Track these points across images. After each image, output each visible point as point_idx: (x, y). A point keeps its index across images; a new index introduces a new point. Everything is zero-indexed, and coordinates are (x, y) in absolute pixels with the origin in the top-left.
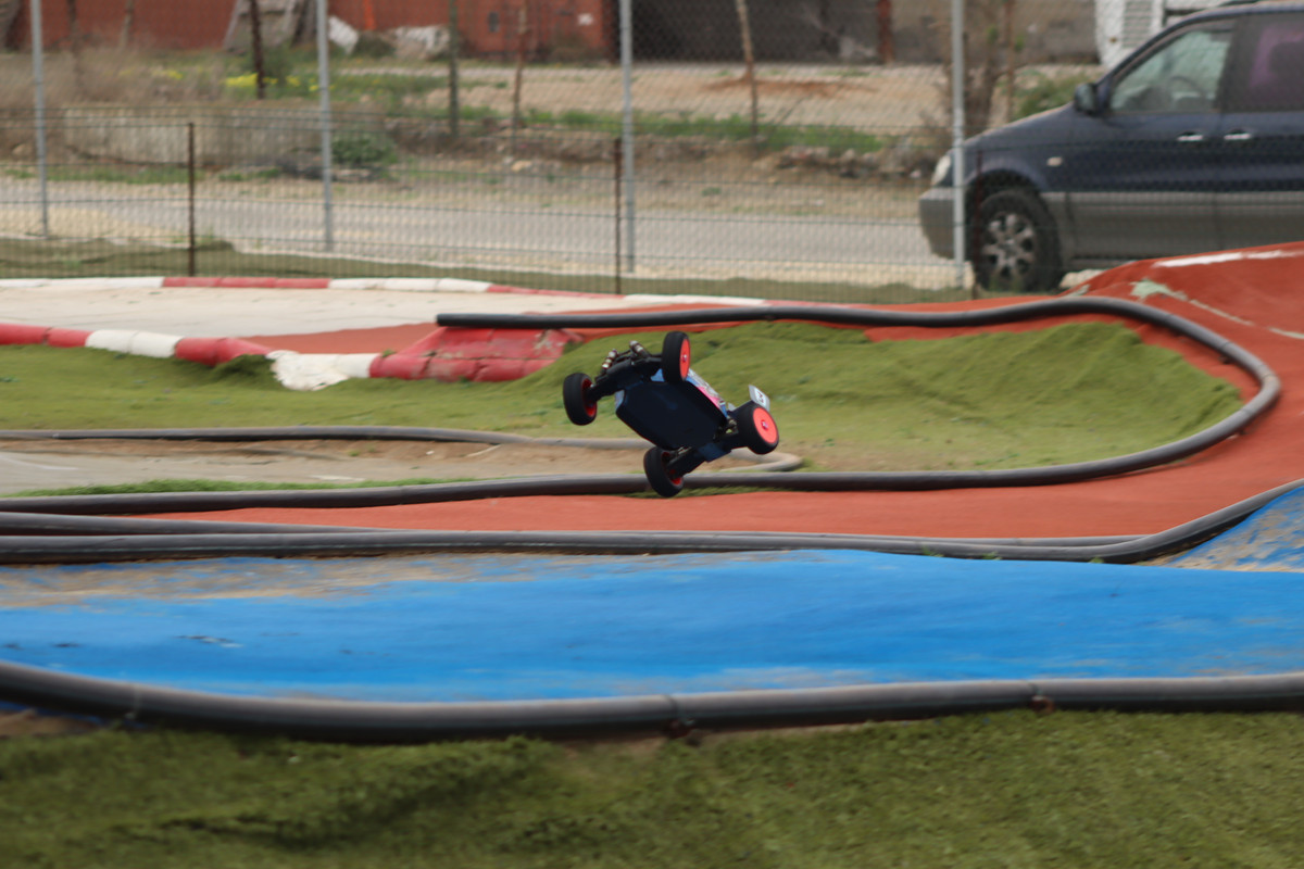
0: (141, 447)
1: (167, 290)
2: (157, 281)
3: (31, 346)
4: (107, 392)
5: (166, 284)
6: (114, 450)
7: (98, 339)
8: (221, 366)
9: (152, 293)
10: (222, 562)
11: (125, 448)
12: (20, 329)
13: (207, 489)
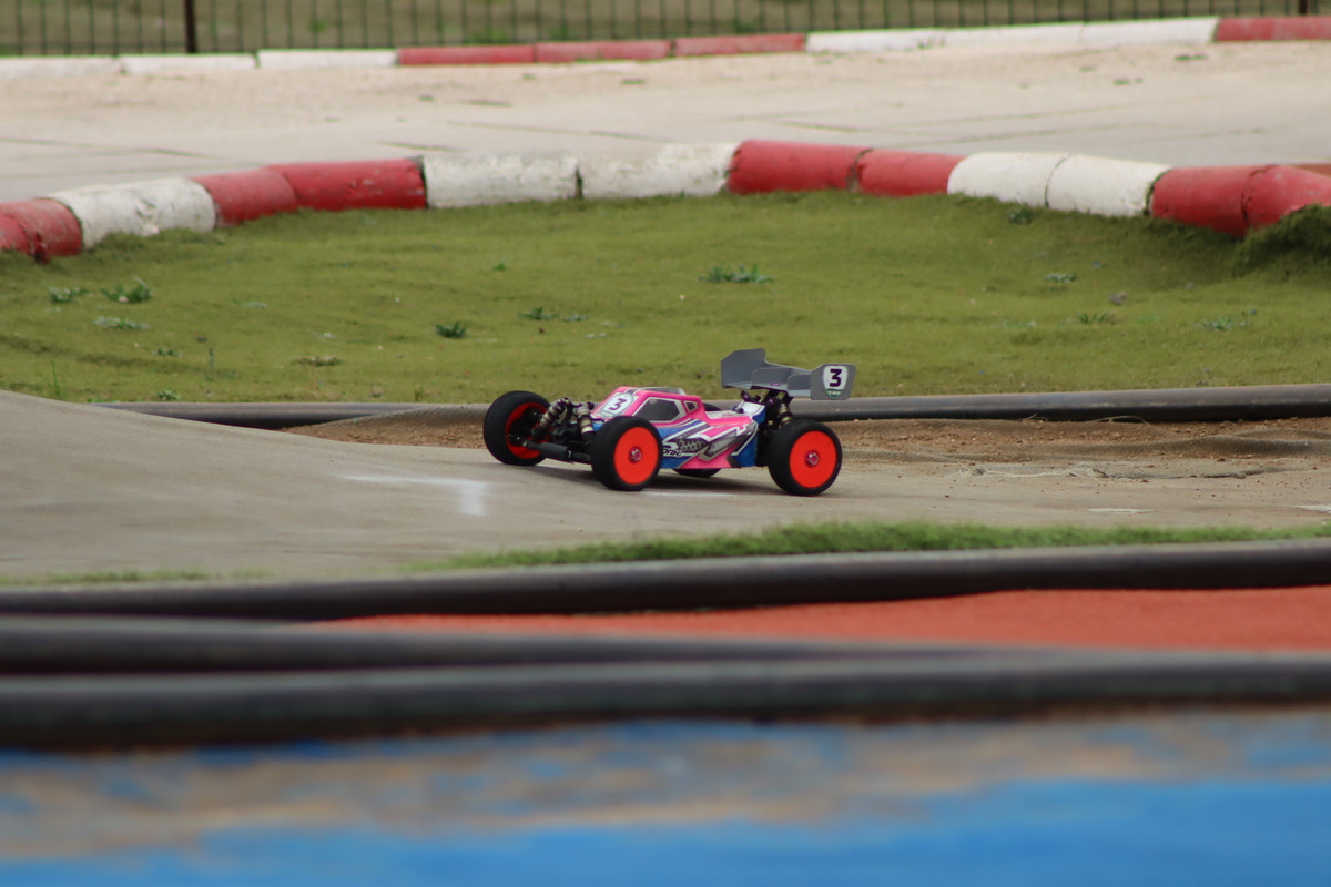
0: (980, 438)
1: (1216, 52)
2: (1203, 27)
3: (822, 195)
4: (973, 304)
5: (1221, 36)
6: (917, 447)
7: (975, 175)
8: (1257, 235)
9: (1184, 58)
10: (616, 739)
11: (943, 440)
12: (793, 154)
13: (925, 546)
